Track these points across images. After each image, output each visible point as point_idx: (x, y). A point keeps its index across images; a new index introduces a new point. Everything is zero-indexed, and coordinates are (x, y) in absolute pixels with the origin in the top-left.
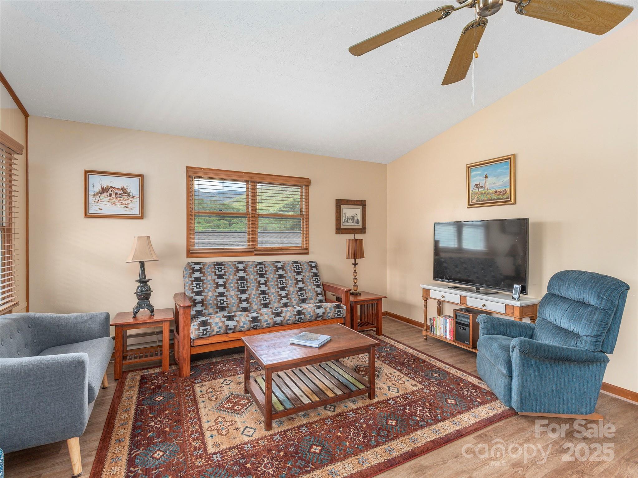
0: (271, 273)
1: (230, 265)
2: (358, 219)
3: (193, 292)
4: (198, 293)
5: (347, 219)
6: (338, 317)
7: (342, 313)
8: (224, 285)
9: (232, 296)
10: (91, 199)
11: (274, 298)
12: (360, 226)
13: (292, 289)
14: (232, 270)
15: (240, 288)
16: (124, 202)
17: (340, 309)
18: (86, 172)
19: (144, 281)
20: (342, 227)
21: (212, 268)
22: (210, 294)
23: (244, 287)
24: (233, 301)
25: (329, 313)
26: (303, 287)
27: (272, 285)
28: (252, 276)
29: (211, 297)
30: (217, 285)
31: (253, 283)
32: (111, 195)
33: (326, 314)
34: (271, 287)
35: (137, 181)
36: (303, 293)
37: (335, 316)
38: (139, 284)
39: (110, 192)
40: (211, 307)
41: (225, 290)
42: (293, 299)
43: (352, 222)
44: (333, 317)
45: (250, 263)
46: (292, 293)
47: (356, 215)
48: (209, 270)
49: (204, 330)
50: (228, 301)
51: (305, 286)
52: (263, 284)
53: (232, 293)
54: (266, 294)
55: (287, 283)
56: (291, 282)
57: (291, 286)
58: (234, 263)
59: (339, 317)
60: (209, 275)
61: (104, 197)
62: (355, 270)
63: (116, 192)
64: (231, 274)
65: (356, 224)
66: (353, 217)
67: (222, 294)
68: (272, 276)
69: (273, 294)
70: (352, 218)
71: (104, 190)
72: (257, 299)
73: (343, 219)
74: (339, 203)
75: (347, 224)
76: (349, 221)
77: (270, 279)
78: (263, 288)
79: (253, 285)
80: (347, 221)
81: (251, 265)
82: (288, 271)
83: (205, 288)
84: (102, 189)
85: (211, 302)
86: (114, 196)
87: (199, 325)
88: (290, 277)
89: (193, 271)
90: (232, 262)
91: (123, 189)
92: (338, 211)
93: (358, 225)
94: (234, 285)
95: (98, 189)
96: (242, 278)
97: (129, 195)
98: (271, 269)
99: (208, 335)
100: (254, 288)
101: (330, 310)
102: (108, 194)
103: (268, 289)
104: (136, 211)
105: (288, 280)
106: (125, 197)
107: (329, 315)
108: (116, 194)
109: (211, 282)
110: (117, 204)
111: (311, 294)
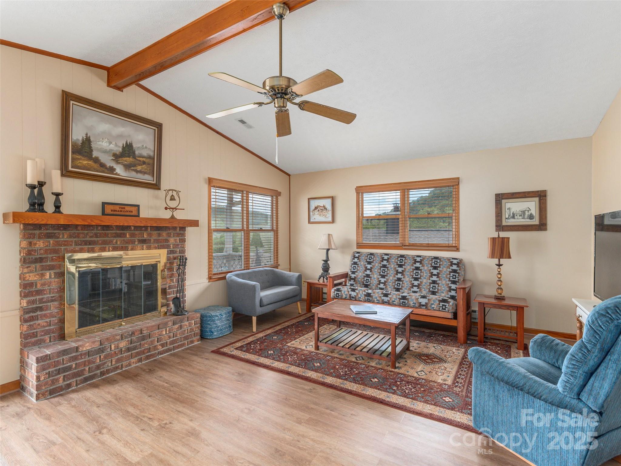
0: (408, 265)
1: (378, 256)
2: (531, 214)
3: (351, 271)
4: (353, 273)
5: (513, 214)
6: (443, 310)
7: (447, 308)
8: (371, 270)
9: (375, 278)
10: (311, 213)
11: (407, 285)
12: (536, 222)
13: (425, 281)
14: (378, 259)
15: (381, 273)
16: (324, 214)
17: (446, 304)
18: (309, 199)
19: (326, 261)
20: (504, 223)
21: (366, 256)
22: (360, 275)
23: (384, 273)
24: (375, 282)
25: (432, 304)
26: (437, 281)
27: (407, 275)
28: (392, 266)
29: (360, 276)
30: (366, 269)
31: (392, 271)
32: (319, 210)
33: (430, 305)
34: (406, 277)
35: (329, 201)
36: (435, 286)
37: (439, 308)
38: (323, 262)
39: (318, 209)
40: (359, 283)
41: (370, 273)
42: (423, 289)
43: (521, 217)
44: (437, 309)
45: (394, 256)
46: (424, 284)
47: (528, 209)
48: (363, 258)
49: (337, 294)
50: (372, 281)
51: (439, 280)
52: (400, 273)
53: (375, 276)
54: (401, 281)
55: (422, 275)
56: (426, 274)
57: (425, 278)
58: (382, 254)
59: (445, 311)
60: (363, 261)
61: (316, 212)
62: (500, 272)
63: (321, 208)
64: (377, 262)
65: (529, 220)
66: (524, 212)
67: (368, 276)
68: (409, 267)
69: (407, 282)
70: (521, 213)
71: (316, 208)
72: (392, 283)
73: (506, 214)
74: (500, 198)
75: (512, 220)
76: (516, 217)
77: (407, 270)
78: (399, 276)
79: (392, 272)
80: (513, 217)
81: (394, 257)
82: (425, 265)
83: (358, 270)
84: (315, 207)
85: (360, 280)
86: (320, 211)
87: (335, 290)
88: (426, 271)
89: (355, 257)
90: (381, 253)
91: (324, 206)
92: (499, 206)
93: (532, 220)
94: (378, 271)
95: (313, 208)
96: (384, 266)
97: (327, 210)
98: (410, 261)
99: (340, 298)
100: (392, 275)
101: (434, 302)
102: (318, 210)
103: (404, 277)
104: (330, 219)
105: (423, 272)
106: (325, 211)
107: (433, 306)
108: (321, 209)
109: (362, 266)
110: (321, 215)
111: (443, 289)
